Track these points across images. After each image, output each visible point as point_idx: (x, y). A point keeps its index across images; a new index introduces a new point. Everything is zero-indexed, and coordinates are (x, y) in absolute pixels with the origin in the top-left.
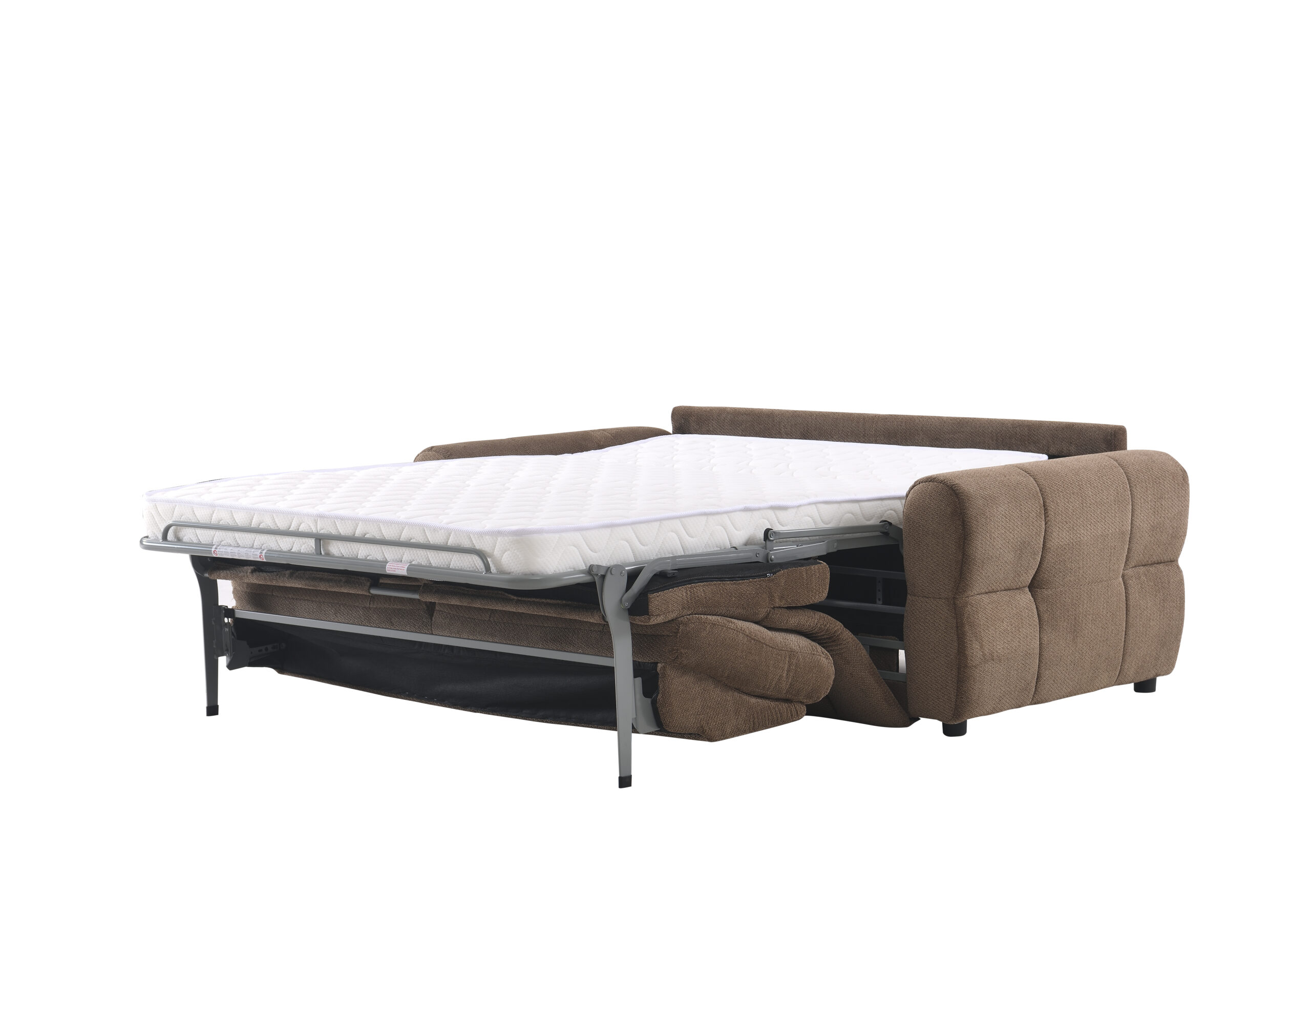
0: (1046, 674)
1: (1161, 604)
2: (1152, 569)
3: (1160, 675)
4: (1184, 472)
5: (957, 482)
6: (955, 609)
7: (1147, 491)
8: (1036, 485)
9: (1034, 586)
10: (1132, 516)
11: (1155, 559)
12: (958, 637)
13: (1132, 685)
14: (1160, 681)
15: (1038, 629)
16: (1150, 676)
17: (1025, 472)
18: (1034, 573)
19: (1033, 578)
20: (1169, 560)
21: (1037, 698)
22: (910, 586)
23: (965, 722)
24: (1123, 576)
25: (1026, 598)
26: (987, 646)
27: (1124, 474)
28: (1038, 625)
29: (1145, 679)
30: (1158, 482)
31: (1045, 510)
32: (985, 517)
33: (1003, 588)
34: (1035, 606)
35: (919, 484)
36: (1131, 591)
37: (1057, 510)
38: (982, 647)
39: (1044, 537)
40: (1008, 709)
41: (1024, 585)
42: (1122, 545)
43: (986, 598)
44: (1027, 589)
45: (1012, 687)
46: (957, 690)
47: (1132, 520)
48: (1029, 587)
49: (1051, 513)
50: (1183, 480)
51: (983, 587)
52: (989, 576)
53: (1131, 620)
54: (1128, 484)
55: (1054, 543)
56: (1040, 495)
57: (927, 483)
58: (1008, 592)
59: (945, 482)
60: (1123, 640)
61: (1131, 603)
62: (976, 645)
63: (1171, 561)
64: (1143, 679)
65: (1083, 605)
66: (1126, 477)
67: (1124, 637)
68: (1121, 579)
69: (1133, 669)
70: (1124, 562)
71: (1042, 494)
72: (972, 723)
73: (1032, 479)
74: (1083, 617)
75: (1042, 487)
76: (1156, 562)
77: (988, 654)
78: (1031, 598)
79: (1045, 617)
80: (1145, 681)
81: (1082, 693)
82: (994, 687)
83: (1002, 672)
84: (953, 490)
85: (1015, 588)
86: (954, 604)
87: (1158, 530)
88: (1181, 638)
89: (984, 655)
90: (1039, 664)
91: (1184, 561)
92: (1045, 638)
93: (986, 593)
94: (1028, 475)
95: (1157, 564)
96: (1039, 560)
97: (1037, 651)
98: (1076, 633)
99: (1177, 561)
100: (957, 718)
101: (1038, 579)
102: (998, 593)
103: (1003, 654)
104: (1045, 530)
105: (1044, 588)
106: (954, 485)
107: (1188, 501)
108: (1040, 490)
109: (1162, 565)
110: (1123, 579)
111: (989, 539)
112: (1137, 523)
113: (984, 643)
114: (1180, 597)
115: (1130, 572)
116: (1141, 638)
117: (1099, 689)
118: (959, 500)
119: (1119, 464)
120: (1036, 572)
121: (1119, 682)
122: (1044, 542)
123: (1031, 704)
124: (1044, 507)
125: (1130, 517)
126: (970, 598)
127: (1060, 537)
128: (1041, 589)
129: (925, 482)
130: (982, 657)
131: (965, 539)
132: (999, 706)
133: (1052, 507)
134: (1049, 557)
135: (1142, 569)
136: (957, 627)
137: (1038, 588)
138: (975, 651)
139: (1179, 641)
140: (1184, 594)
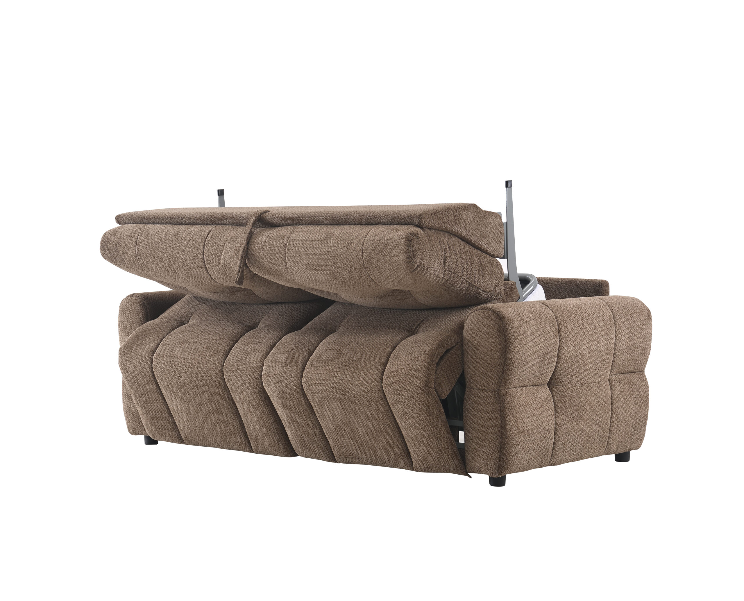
0: (559, 444)
1: (634, 400)
2: (628, 376)
3: (632, 449)
4: (649, 311)
5: (501, 309)
6: (499, 397)
7: (625, 322)
8: (553, 314)
9: (551, 384)
10: (616, 338)
11: (630, 369)
12: (501, 417)
13: (613, 456)
14: (632, 453)
15: (554, 413)
16: (626, 450)
17: (545, 305)
18: (552, 374)
19: (551, 378)
20: (639, 371)
21: (553, 462)
22: (468, 381)
23: (505, 476)
24: (609, 380)
25: (546, 391)
26: (521, 423)
27: (610, 310)
28: (554, 411)
29: (623, 452)
30: (632, 317)
31: (559, 331)
32: (519, 334)
33: (531, 384)
34: (552, 397)
35: (475, 311)
36: (615, 390)
37: (567, 332)
38: (517, 423)
39: (558, 350)
40: (534, 468)
41: (545, 382)
42: (609, 358)
43: (519, 390)
44: (547, 384)
45: (536, 453)
46: (500, 454)
47: (615, 341)
48: (548, 384)
49: (563, 333)
50: (648, 316)
51: (518, 382)
52: (522, 375)
53: (614, 410)
54: (613, 317)
55: (565, 354)
56: (556, 321)
57: (480, 311)
58: (534, 387)
59: (492, 310)
60: (609, 423)
61: (615, 398)
62: (513, 423)
63: (640, 372)
64: (621, 451)
65: (584, 398)
66: (611, 312)
67: (610, 421)
68: (608, 382)
69: (615, 444)
70: (610, 370)
71: (557, 321)
72: (509, 478)
73: (550, 310)
74: (583, 406)
75: (557, 315)
76: (630, 371)
77: (521, 429)
78: (549, 392)
79: (559, 405)
80: (623, 453)
81: (582, 459)
82: (525, 452)
83: (530, 442)
84: (498, 314)
85: (539, 384)
86: (498, 393)
87: (632, 349)
88: (646, 424)
89: (518, 429)
90: (555, 437)
91: (649, 371)
92: (559, 420)
93: (520, 387)
94: (547, 307)
95: (631, 373)
96: (555, 365)
97: (553, 428)
98: (579, 417)
99: (644, 371)
100: (500, 473)
101: (554, 379)
102: (528, 387)
103: (531, 429)
104: (559, 345)
105: (558, 385)
106: (499, 311)
107: (651, 330)
108: (556, 318)
109: (634, 373)
110: (609, 382)
111: (523, 350)
112: (619, 343)
113: (518, 421)
114: (646, 396)
115: (613, 377)
116: (621, 423)
117: (593, 457)
118: (502, 322)
119: (606, 304)
120: (553, 374)
121: (606, 453)
122: (558, 353)
123: (549, 465)
124: (558, 329)
125: (614, 339)
126: (509, 390)
127: (568, 351)
128: (556, 385)
129: (479, 310)
130: (517, 431)
131: (506, 349)
132: (528, 466)
133: (563, 329)
134: (562, 364)
135: (621, 376)
136: (500, 410)
137: (554, 385)
138: (513, 426)
139: (646, 426)
140: (648, 394)
